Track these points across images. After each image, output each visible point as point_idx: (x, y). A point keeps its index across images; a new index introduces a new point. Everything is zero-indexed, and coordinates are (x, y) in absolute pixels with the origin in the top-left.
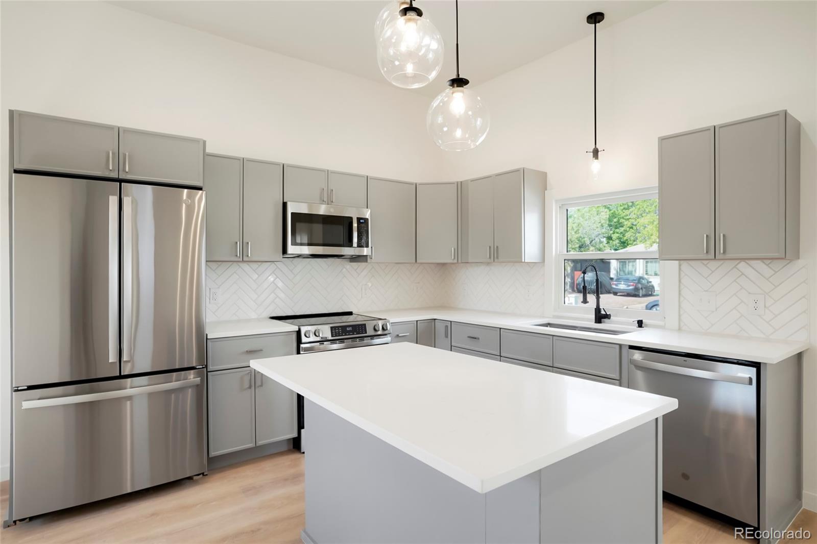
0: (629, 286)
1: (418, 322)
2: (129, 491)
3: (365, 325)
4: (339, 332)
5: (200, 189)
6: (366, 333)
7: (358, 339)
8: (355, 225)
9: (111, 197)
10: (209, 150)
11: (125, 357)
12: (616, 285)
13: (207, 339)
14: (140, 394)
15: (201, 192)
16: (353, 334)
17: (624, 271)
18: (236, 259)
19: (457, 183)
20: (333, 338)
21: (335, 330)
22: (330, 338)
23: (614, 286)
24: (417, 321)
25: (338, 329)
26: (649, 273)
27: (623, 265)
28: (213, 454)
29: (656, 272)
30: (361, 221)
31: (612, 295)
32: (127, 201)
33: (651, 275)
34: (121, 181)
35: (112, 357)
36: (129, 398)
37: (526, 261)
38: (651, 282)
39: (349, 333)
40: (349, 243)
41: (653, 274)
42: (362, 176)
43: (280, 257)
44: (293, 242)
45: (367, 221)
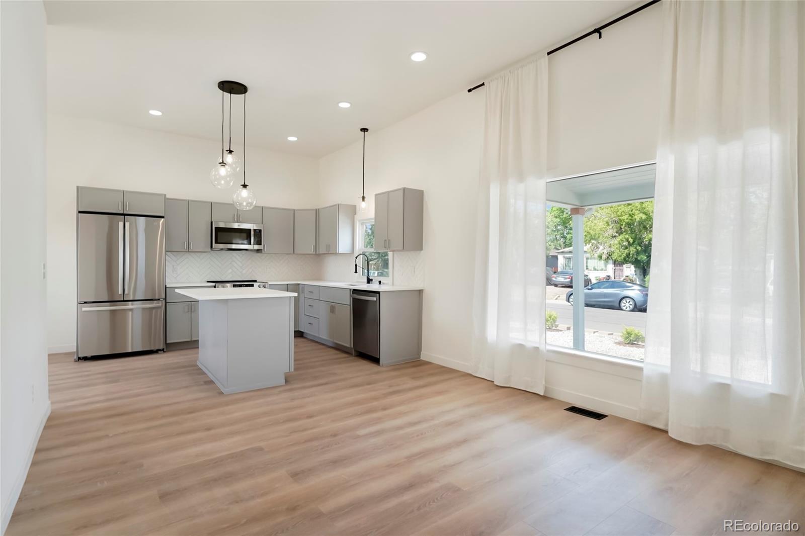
0: (566, 279)
1: (288, 285)
2: (130, 351)
3: (253, 284)
5: (163, 217)
8: (252, 233)
9: (120, 223)
10: (167, 197)
11: (126, 292)
12: (556, 278)
13: (166, 287)
14: (136, 308)
15: (163, 219)
17: (569, 266)
18: (184, 250)
19: (316, 209)
23: (554, 279)
26: (589, 268)
27: (568, 261)
28: (168, 341)
29: (595, 267)
30: (256, 231)
31: (553, 287)
32: (127, 224)
33: (591, 270)
34: (124, 215)
35: (120, 292)
36: (131, 310)
37: (340, 253)
38: (587, 276)
40: (249, 243)
41: (593, 269)
42: (259, 207)
43: (209, 250)
44: (216, 242)
45: (260, 231)
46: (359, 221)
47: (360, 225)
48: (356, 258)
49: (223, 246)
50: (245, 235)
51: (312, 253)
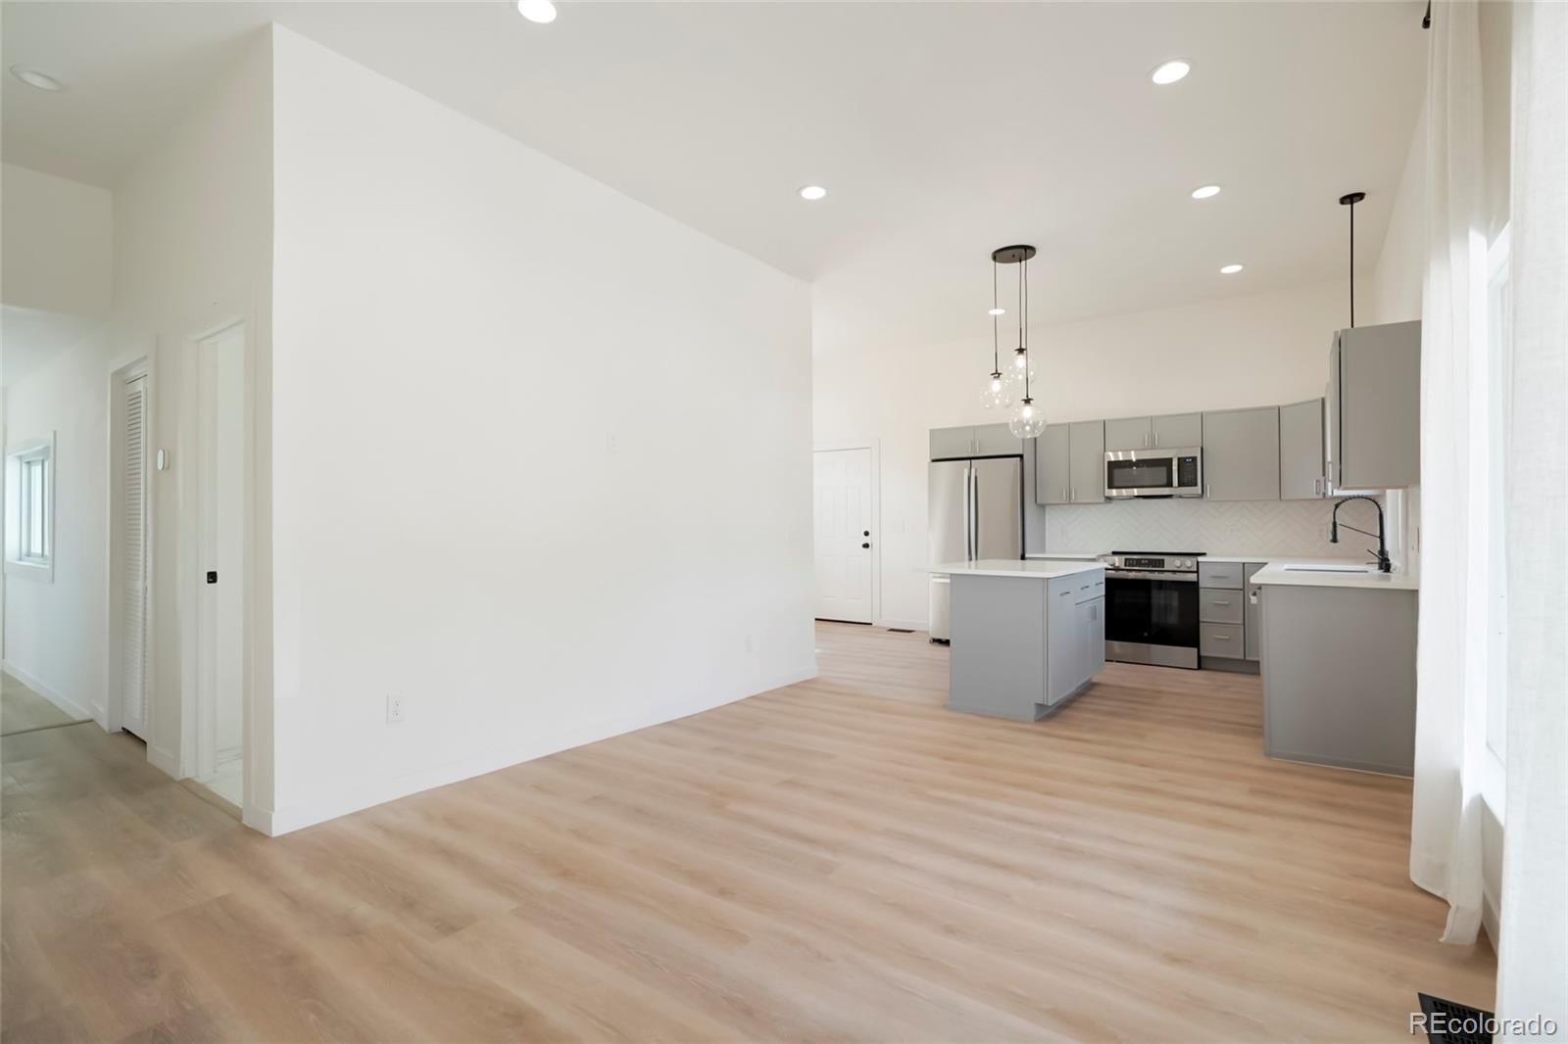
1: (1246, 564)
3: (1164, 563)
5: (1020, 456)
6: (1163, 567)
7: (1157, 572)
8: (1175, 465)
9: (964, 470)
13: (1022, 557)
15: (1020, 459)
16: (1149, 569)
20: (1126, 569)
21: (1129, 564)
22: (1123, 567)
24: (1244, 564)
25: (1133, 562)
30: (1188, 460)
32: (973, 471)
39: (1145, 565)
40: (1169, 484)
42: (1195, 414)
43: (1102, 500)
44: (1111, 486)
45: (1194, 459)
48: (1337, 506)
49: (1124, 492)
50: (1163, 470)
51: (1316, 497)
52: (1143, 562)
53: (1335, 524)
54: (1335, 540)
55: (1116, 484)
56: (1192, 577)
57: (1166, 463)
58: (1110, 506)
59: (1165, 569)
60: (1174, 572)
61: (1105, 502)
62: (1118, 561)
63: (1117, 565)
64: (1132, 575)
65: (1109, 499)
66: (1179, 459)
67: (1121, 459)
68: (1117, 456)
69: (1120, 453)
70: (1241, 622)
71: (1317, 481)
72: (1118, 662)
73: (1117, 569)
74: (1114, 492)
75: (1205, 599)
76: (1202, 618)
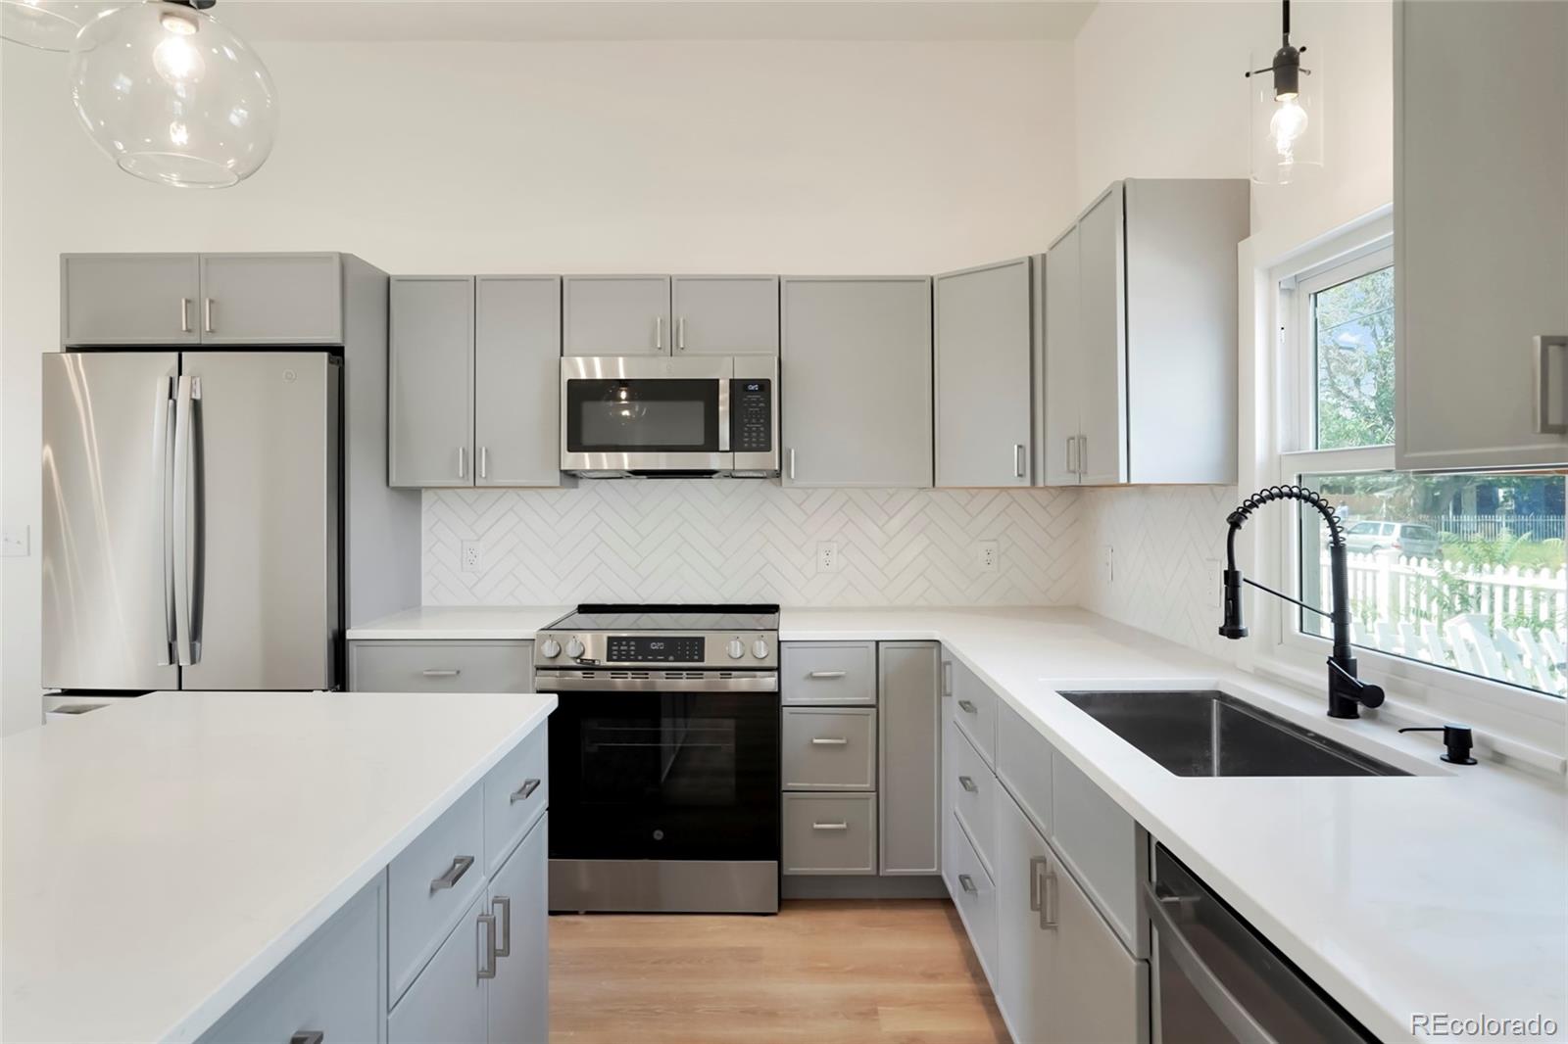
1: (880, 643)
3: (702, 639)
4: (628, 651)
6: (702, 659)
7: (684, 673)
8: (724, 396)
16: (666, 660)
18: (460, 481)
19: (1031, 260)
20: (611, 664)
21: (620, 645)
22: (605, 663)
24: (877, 642)
25: (628, 645)
30: (751, 387)
37: (1133, 482)
39: (655, 655)
40: (711, 445)
42: (766, 279)
43: (555, 478)
44: (576, 444)
45: (764, 385)
46: (1270, 272)
47: (1280, 302)
49: (606, 461)
50: (698, 408)
51: (1016, 482)
52: (654, 646)
53: (1232, 579)
54: (1232, 628)
55: (587, 440)
56: (768, 683)
57: (705, 390)
58: (573, 495)
59: (705, 664)
60: (726, 671)
61: (562, 485)
62: (591, 645)
63: (588, 656)
64: (621, 684)
65: (571, 476)
66: (732, 382)
67: (599, 376)
68: (590, 367)
69: (597, 360)
70: (869, 785)
71: (1020, 447)
72: (588, 913)
73: (589, 667)
74: (586, 461)
75: (797, 734)
76: (787, 783)
